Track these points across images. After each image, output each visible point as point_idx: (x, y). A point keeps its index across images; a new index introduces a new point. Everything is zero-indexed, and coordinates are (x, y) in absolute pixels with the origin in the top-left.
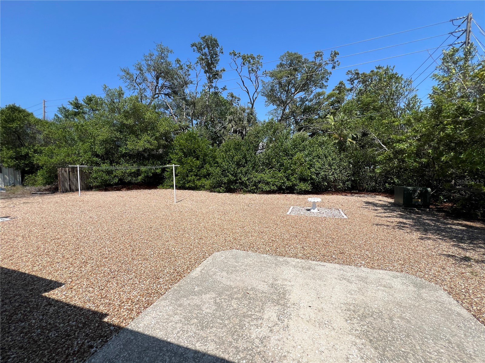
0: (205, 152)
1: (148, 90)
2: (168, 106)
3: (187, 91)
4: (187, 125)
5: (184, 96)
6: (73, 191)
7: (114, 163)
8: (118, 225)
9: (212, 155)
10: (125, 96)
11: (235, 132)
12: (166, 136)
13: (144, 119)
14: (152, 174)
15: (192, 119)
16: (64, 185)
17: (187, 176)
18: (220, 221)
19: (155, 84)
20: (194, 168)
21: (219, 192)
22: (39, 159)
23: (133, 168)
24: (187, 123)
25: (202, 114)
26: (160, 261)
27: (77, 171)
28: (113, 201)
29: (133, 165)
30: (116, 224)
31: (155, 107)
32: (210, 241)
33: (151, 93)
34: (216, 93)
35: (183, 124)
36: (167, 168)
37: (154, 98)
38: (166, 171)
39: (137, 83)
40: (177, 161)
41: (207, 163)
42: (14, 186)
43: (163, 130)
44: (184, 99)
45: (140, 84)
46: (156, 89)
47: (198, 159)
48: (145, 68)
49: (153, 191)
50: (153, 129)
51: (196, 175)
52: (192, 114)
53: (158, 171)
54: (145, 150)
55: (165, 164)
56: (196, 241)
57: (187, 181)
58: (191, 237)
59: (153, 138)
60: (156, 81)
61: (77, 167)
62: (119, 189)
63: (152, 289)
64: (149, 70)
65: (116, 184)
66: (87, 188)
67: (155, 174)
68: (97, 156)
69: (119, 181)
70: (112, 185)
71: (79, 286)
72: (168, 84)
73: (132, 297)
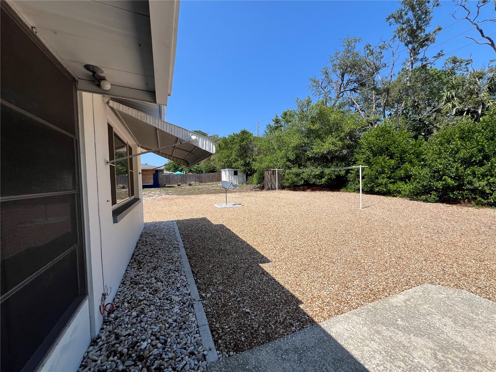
0: (403, 147)
1: (333, 91)
2: (353, 102)
3: (378, 78)
4: (377, 118)
5: (374, 84)
6: (273, 190)
7: (302, 166)
8: (305, 222)
9: (415, 151)
10: (312, 104)
11: (460, 113)
12: (351, 135)
13: (328, 121)
14: (336, 176)
15: (384, 110)
16: (268, 185)
17: (377, 178)
18: (431, 242)
19: (340, 82)
20: (386, 169)
21: (426, 201)
22: (256, 166)
23: (318, 171)
24: (378, 116)
25: (399, 101)
26: (348, 269)
27: (276, 174)
28: (300, 200)
29: (317, 168)
30: (304, 221)
31: (340, 107)
32: (416, 265)
33: (336, 93)
34: (424, 67)
35: (372, 118)
36: (352, 170)
37: (338, 98)
38: (350, 173)
39: (322, 87)
40: (364, 161)
41: (405, 162)
42: (243, 184)
43: (349, 129)
44: (375, 89)
45: (325, 88)
46: (340, 88)
47: (392, 158)
48: (330, 71)
49: (336, 194)
50: (337, 129)
51: (389, 178)
52: (385, 103)
53: (343, 173)
54: (329, 152)
55: (349, 165)
56: (393, 259)
57: (375, 184)
58: (386, 253)
59: (338, 138)
60: (341, 79)
61: (276, 171)
62: (304, 190)
63: (341, 296)
64: (334, 71)
65: (302, 185)
66: (282, 187)
67: (338, 176)
68: (289, 160)
69: (304, 182)
70: (299, 186)
71: (280, 268)
72: (354, 78)
73: (322, 296)
